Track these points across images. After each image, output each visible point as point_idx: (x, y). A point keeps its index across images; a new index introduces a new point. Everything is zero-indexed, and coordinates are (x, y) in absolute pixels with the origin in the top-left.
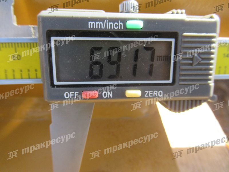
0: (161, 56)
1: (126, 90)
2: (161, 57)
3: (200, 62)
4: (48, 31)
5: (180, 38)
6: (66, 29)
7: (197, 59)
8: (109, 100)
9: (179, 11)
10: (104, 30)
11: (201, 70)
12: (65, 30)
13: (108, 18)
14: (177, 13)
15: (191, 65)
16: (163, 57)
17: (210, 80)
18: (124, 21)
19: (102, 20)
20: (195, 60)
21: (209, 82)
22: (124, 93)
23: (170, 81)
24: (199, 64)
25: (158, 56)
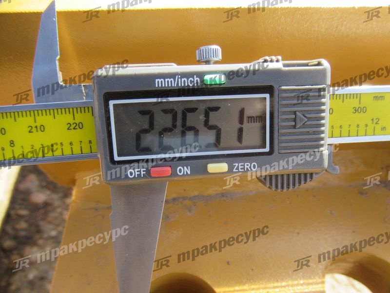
0: (253, 117)
1: (208, 164)
2: (253, 119)
3: (306, 122)
4: (106, 93)
5: (276, 93)
6: (128, 90)
7: (301, 120)
8: (186, 178)
9: (274, 58)
10: (176, 88)
11: (308, 133)
12: (127, 92)
13: (181, 73)
14: (272, 61)
15: (294, 127)
16: (255, 118)
17: (322, 146)
18: (201, 75)
19: (173, 76)
20: (298, 120)
21: (321, 149)
22: (206, 168)
23: (267, 149)
24: (304, 126)
25: (249, 117)
